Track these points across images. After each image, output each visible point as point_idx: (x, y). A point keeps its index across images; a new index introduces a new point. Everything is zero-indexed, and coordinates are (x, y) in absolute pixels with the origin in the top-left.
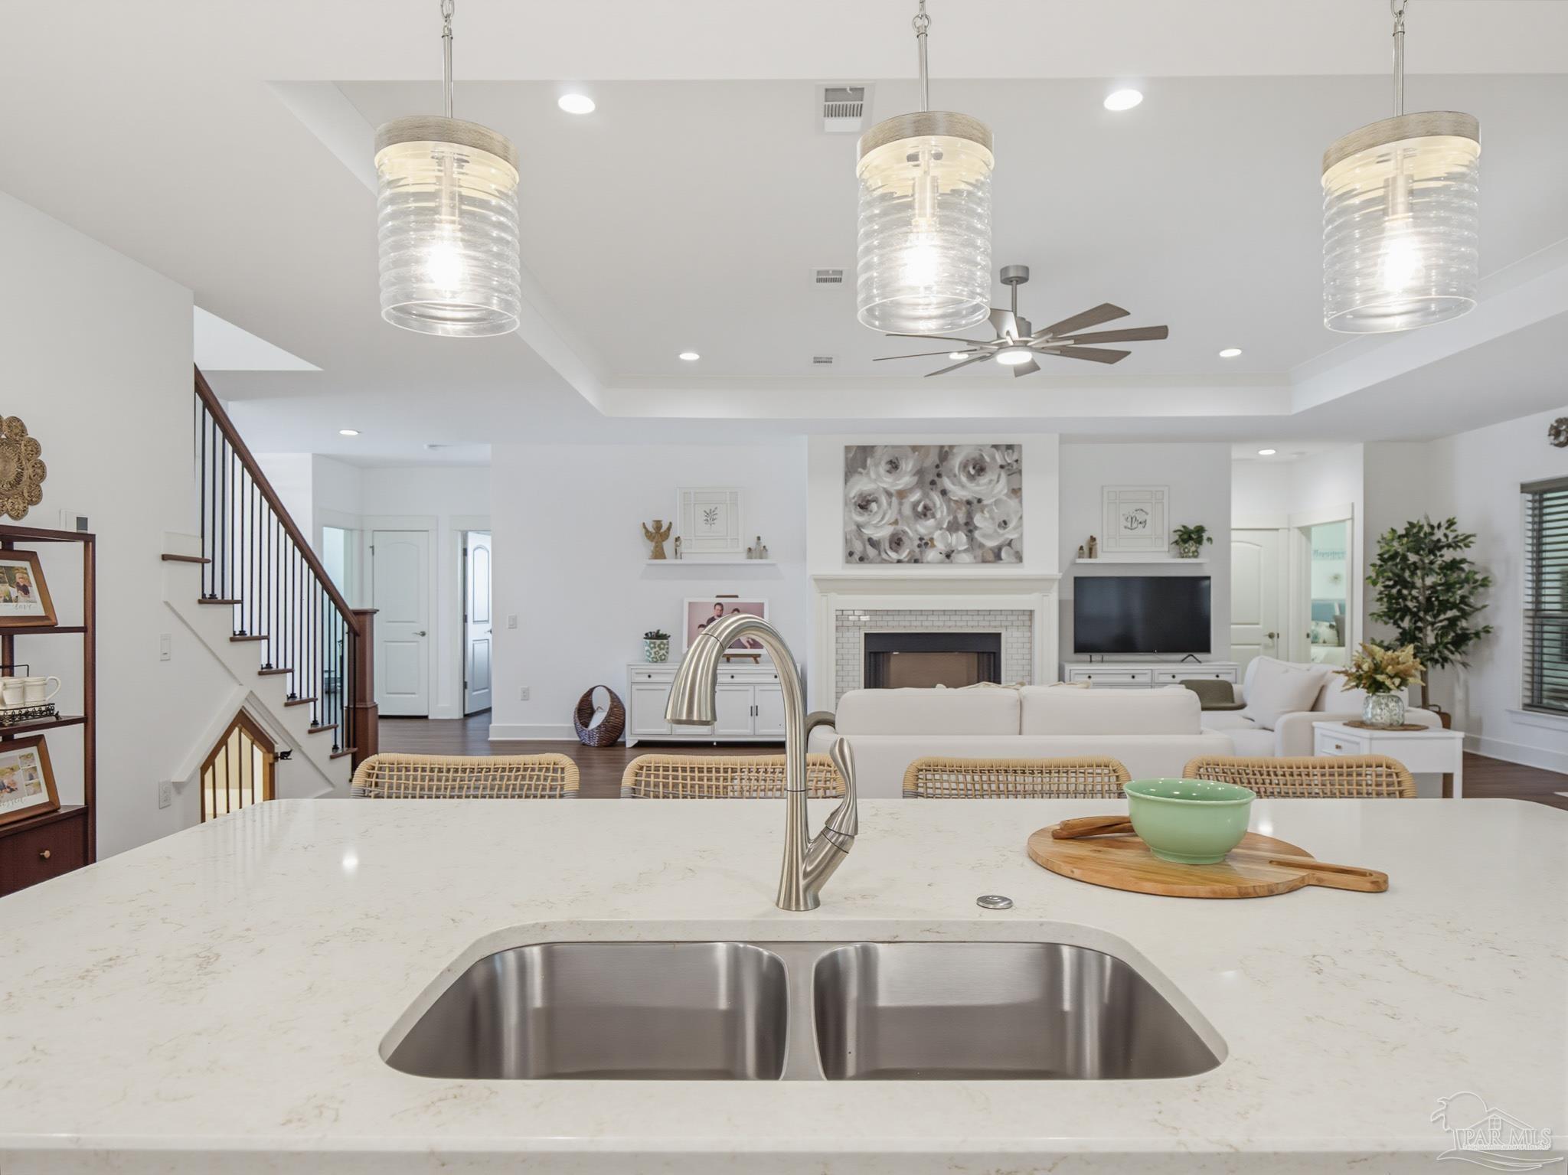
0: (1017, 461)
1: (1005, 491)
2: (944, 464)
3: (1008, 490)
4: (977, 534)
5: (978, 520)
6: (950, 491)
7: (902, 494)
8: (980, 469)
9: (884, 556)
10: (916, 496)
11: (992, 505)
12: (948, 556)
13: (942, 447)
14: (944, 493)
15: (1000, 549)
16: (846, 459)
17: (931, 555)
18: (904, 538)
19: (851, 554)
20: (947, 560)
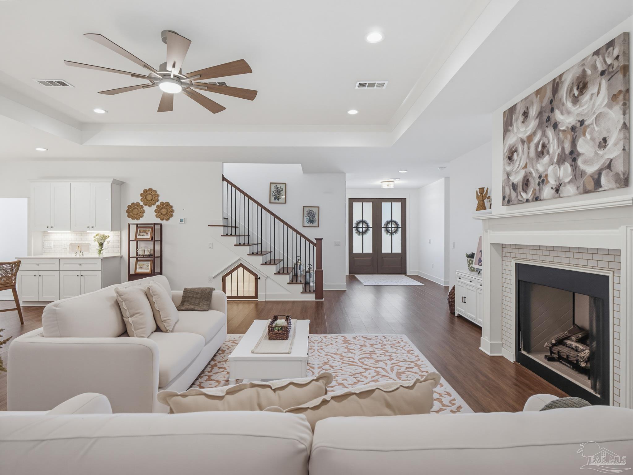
0: (618, 57)
1: (605, 102)
2: (556, 96)
3: (609, 98)
4: (580, 162)
5: (580, 145)
7: (530, 139)
8: (583, 86)
9: (520, 197)
10: (538, 137)
11: (592, 124)
12: (557, 191)
13: (554, 80)
14: (555, 125)
15: (600, 174)
17: (547, 192)
18: (530, 179)
19: (504, 198)
20: (557, 195)
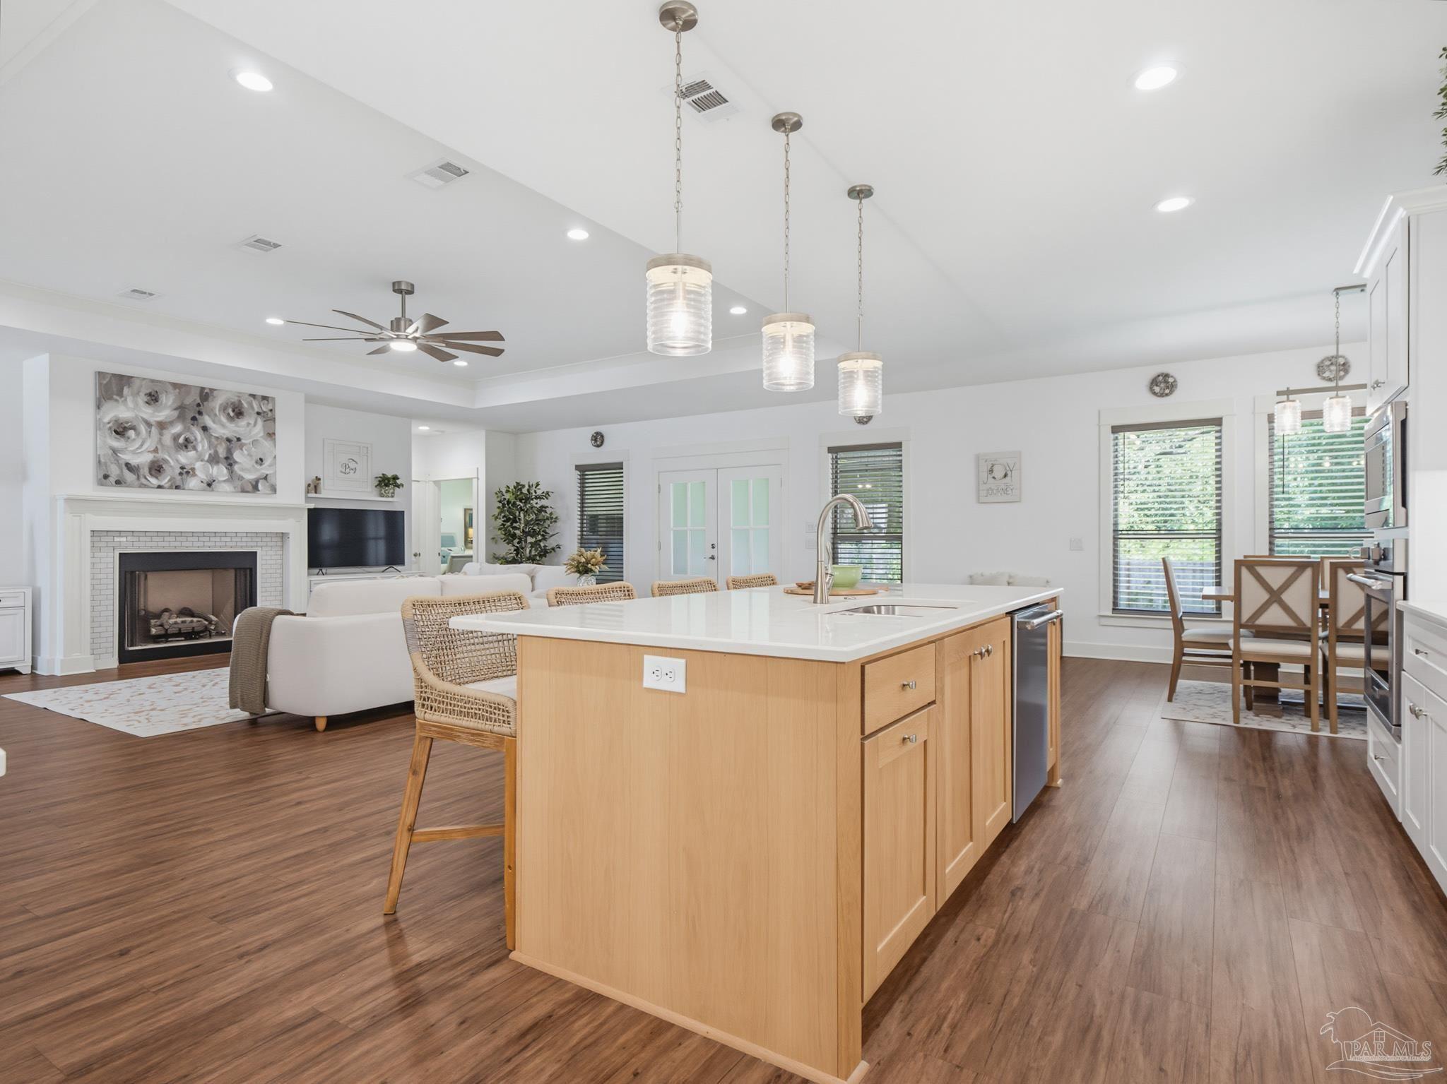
0: (271, 410)
1: (262, 434)
2: (205, 403)
3: (264, 433)
4: (236, 467)
5: (237, 456)
6: (210, 429)
7: (162, 426)
8: (239, 413)
9: (143, 481)
10: (178, 428)
11: (249, 444)
12: (209, 485)
13: (203, 389)
14: (205, 429)
15: (257, 482)
16: (100, 384)
17: (193, 483)
18: (164, 466)
19: (106, 477)
20: (208, 488)
